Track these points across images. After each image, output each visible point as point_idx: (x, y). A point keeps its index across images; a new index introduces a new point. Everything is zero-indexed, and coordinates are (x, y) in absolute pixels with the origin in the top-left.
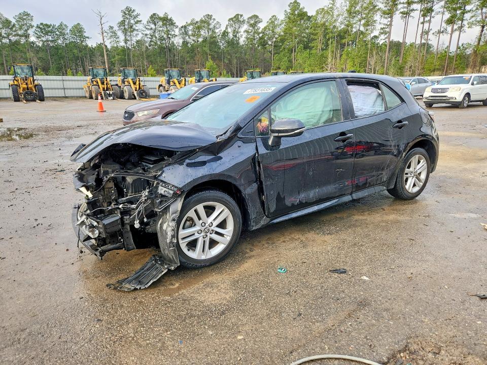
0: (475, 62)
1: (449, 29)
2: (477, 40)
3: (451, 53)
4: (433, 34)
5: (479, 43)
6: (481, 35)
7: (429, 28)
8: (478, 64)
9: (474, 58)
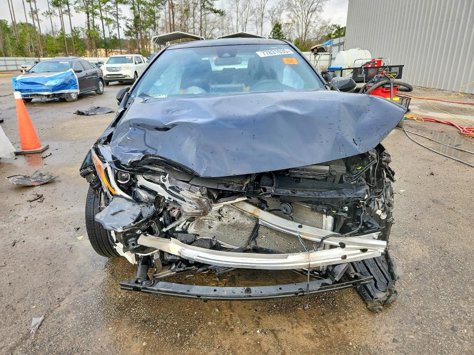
0: (91, 45)
1: (57, 11)
2: (87, 25)
3: (67, 35)
4: (42, 14)
5: (89, 28)
6: (88, 21)
7: (36, 8)
8: (94, 47)
9: (90, 42)
